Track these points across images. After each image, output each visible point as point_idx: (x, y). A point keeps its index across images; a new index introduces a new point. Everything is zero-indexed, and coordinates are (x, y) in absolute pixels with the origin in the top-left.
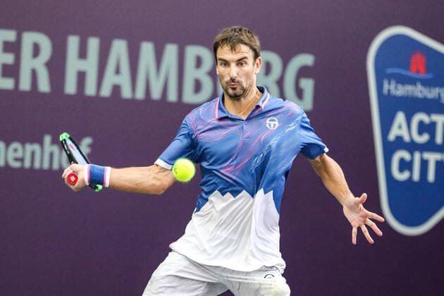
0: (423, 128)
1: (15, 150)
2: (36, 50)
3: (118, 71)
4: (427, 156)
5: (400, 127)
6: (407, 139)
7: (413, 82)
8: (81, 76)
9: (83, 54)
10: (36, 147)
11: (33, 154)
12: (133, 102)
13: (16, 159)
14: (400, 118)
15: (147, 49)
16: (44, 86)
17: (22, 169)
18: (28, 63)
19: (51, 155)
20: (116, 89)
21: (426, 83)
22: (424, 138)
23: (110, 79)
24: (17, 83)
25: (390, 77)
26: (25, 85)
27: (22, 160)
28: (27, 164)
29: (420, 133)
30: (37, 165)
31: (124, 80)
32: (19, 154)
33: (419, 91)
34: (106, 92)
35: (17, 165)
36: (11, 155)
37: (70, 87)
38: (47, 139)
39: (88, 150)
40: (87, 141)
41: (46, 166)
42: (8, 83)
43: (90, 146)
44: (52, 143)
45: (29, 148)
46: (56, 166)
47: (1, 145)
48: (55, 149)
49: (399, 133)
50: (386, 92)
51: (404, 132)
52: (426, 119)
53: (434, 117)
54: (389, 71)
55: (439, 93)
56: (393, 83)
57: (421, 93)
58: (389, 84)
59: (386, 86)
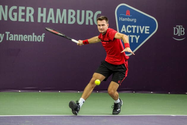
0: (130, 29)
2: (30, 11)
3: (51, 16)
4: (131, 36)
5: (124, 29)
6: (126, 32)
7: (127, 17)
8: (42, 18)
9: (42, 12)
10: (31, 36)
11: (30, 37)
12: (55, 24)
13: (26, 39)
14: (124, 26)
15: (58, 11)
16: (32, 20)
17: (27, 41)
18: (28, 15)
20: (51, 21)
21: (130, 18)
22: (130, 31)
23: (49, 18)
24: (25, 20)
25: (121, 16)
26: (28, 20)
27: (27, 39)
28: (29, 40)
29: (129, 30)
30: (31, 40)
31: (53, 18)
32: (27, 38)
33: (128, 20)
34: (48, 21)
35: (26, 40)
36: (24, 38)
37: (39, 21)
38: (34, 34)
39: (44, 36)
40: (44, 34)
41: (33, 40)
42: (23, 20)
43: (44, 35)
44: (35, 35)
45: (29, 36)
46: (36, 41)
47: (22, 36)
48: (36, 36)
49: (124, 30)
50: (120, 20)
51: (125, 30)
52: (130, 27)
53: (132, 26)
54: (120, 15)
55: (134, 20)
56: (122, 18)
57: (129, 20)
58: (121, 18)
59: (120, 19)
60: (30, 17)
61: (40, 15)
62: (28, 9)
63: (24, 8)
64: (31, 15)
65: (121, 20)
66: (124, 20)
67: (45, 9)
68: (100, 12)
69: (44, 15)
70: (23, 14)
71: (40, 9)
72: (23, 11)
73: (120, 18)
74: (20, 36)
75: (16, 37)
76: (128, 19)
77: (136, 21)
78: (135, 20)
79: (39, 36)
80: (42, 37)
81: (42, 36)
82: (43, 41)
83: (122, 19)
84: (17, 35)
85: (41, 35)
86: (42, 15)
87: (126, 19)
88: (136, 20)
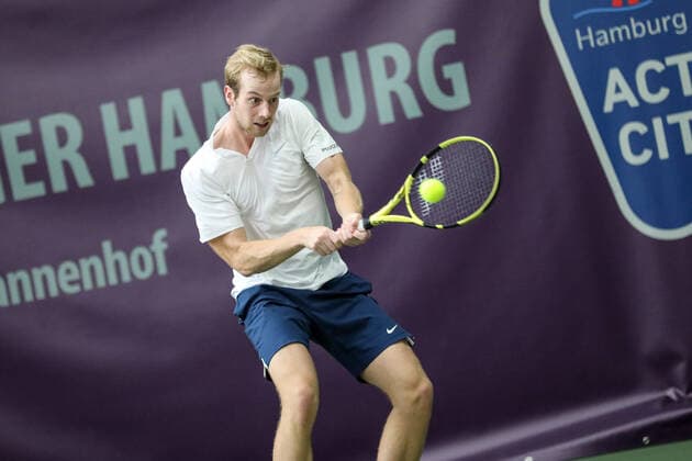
1: (68, 272)
2: (62, 136)
3: (178, 132)
4: (671, 119)
5: (618, 90)
6: (633, 103)
7: (622, 19)
8: (131, 153)
9: (125, 124)
10: (95, 261)
11: (92, 269)
13: (71, 283)
14: (615, 76)
15: (211, 91)
16: (84, 179)
17: (83, 293)
18: (54, 156)
19: (117, 264)
22: (664, 93)
23: (170, 145)
24: (48, 186)
25: (583, 24)
26: (59, 184)
27: (80, 282)
28: (88, 285)
30: (101, 282)
31: (190, 140)
32: (75, 275)
33: (636, 29)
34: (169, 162)
35: (75, 289)
36: (64, 279)
37: (120, 171)
38: (107, 246)
39: (164, 246)
40: (161, 234)
41: (113, 280)
42: (37, 189)
43: (164, 240)
44: (115, 249)
45: (85, 264)
46: (126, 278)
47: (48, 270)
48: (121, 256)
49: (620, 98)
50: (581, 46)
51: (627, 95)
52: (658, 67)
53: (670, 61)
54: (577, 16)
55: (670, 23)
56: (589, 30)
57: (639, 30)
58: (584, 33)
59: (579, 39)
60: (67, 167)
61: (116, 142)
62: (48, 124)
63: (24, 127)
64: (71, 153)
65: (586, 43)
66: (605, 38)
67: (136, 106)
68: (447, 37)
69: (139, 136)
70: (30, 157)
71: (109, 112)
72: (23, 143)
73: (578, 32)
74: (37, 273)
75: (20, 284)
76: (634, 27)
77: (684, 24)
78: (679, 21)
79: (139, 251)
80: (153, 254)
81: (153, 248)
82: (163, 270)
83: (591, 37)
84: (23, 275)
85: (147, 243)
86: (128, 138)
87: (619, 30)
88: (683, 16)
